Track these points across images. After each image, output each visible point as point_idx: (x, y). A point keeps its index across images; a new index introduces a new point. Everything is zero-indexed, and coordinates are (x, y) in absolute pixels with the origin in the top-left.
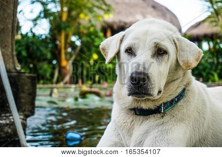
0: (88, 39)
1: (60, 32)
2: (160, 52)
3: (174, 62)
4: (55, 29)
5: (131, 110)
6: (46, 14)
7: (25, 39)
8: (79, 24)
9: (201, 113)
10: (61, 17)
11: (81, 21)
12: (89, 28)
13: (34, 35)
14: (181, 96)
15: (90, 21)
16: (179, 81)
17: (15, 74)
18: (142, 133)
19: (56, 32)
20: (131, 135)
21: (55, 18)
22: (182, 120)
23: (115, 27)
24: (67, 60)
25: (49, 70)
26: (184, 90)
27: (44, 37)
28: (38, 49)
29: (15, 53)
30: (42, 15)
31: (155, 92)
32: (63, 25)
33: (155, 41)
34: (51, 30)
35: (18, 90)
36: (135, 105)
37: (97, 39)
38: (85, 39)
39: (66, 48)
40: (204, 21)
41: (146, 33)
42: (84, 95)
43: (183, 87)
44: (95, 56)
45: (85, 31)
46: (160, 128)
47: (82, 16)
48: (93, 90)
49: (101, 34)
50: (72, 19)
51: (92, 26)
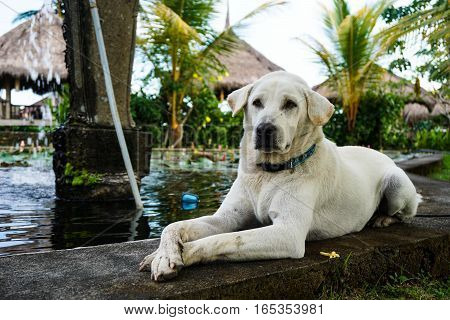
0: (201, 100)
1: (171, 92)
2: (289, 105)
3: (304, 116)
4: (167, 89)
5: (259, 165)
6: (158, 72)
7: (135, 99)
8: (192, 85)
9: (331, 171)
10: (173, 77)
11: (194, 82)
12: (202, 89)
13: (144, 95)
14: (310, 152)
15: (203, 82)
16: (308, 135)
17: (130, 131)
18: (269, 189)
19: (167, 92)
20: (258, 192)
21: (167, 78)
22: (312, 177)
23: (229, 89)
24: (179, 123)
25: (160, 133)
26: (314, 145)
27: (154, 97)
28: (148, 110)
29: (129, 109)
30: (153, 75)
31: (283, 145)
32: (174, 86)
33: (285, 93)
34: (162, 90)
35: (132, 148)
36: (263, 160)
37: (210, 101)
38: (197, 100)
39: (177, 110)
40: (322, 84)
41: (275, 85)
42: (196, 158)
43: (313, 142)
44: (208, 119)
45: (198, 93)
46: (289, 185)
47: (195, 76)
48: (206, 153)
49: (214, 97)
50: (185, 79)
51: (205, 86)
